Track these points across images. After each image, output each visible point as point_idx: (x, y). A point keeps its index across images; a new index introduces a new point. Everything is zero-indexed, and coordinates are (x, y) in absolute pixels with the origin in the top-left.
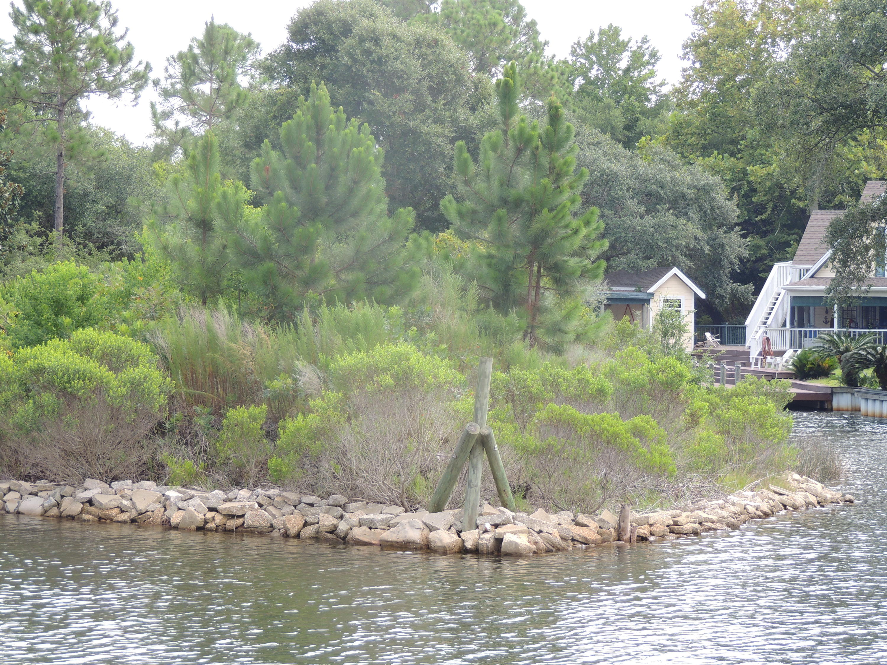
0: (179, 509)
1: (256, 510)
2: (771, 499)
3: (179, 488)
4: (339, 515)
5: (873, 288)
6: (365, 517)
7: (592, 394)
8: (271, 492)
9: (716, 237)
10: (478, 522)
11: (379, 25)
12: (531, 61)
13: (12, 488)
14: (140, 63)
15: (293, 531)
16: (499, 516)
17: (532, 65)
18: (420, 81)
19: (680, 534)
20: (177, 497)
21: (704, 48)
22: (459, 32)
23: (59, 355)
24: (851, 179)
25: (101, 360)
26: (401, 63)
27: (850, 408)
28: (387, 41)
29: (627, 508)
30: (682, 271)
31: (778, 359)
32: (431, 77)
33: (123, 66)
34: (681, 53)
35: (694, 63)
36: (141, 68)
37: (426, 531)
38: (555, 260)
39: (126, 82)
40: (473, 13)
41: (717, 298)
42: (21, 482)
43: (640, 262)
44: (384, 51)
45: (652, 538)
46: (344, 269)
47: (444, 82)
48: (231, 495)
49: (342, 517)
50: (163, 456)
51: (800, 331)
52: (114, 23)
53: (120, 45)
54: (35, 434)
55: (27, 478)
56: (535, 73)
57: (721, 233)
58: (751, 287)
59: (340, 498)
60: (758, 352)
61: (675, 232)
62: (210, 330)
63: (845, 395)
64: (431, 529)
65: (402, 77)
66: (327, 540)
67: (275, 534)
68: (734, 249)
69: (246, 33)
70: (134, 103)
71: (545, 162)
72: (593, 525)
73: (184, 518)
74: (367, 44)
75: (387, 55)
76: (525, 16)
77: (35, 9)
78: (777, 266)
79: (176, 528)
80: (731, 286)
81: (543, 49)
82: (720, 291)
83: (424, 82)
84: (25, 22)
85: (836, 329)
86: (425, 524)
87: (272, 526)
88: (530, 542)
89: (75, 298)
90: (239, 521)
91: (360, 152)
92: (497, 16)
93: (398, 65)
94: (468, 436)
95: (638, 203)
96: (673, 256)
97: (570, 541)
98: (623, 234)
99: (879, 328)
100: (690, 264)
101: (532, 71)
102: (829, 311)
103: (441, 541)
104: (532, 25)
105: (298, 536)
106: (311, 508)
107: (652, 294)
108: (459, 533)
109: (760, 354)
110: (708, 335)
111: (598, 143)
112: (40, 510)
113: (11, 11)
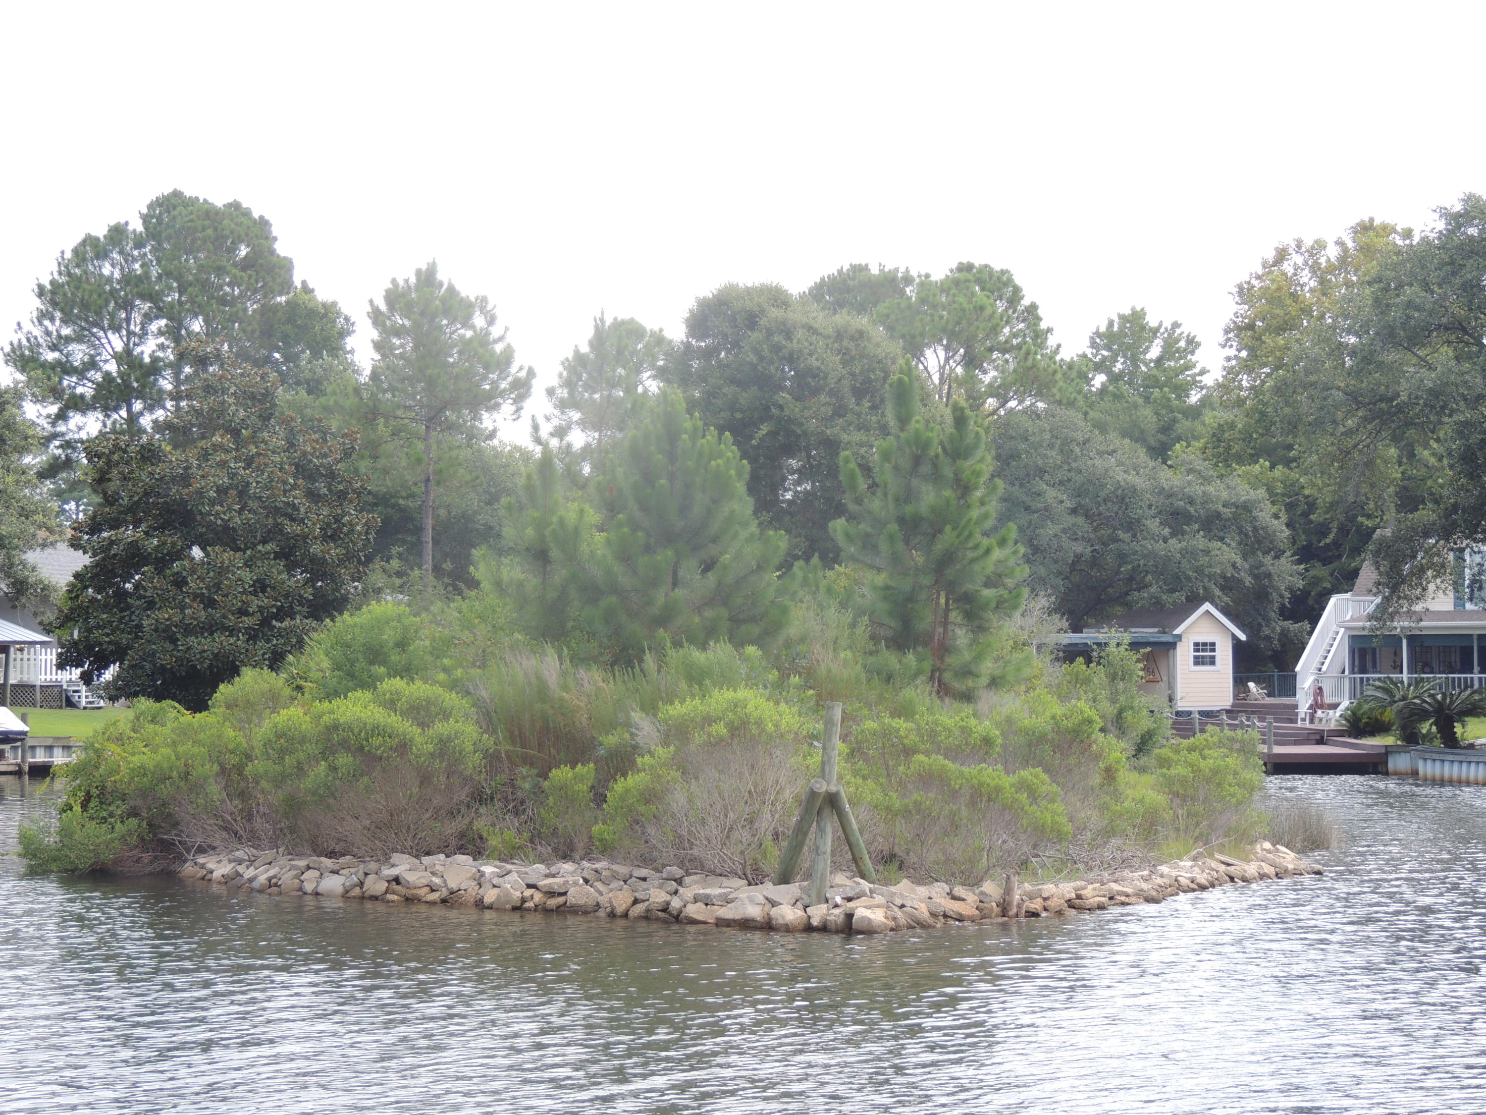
0: (495, 886)
1: (581, 886)
2: (1213, 870)
3: (498, 863)
4: (673, 890)
5: (1423, 624)
6: (701, 891)
7: (975, 744)
8: (598, 866)
9: (1261, 564)
10: (828, 895)
11: (790, 315)
12: (1028, 353)
13: (311, 865)
14: (521, 369)
15: (620, 910)
16: (852, 888)
17: (1030, 358)
18: (840, 380)
19: (1080, 909)
20: (492, 873)
21: (1249, 333)
22: (936, 318)
23: (357, 709)
24: (1434, 490)
25: (404, 714)
26: (817, 359)
27: (1410, 771)
28: (800, 334)
29: (1012, 878)
30: (1216, 608)
31: (1331, 712)
32: (853, 375)
33: (501, 373)
34: (1222, 339)
35: (1239, 351)
36: (523, 374)
37: (768, 906)
38: (964, 589)
39: (504, 390)
40: (954, 295)
41: (1264, 639)
42: (323, 859)
43: (1164, 597)
44: (795, 345)
45: (1044, 914)
46: (706, 604)
47: (870, 381)
48: (553, 869)
49: (676, 892)
50: (480, 825)
51: (1362, 679)
52: (491, 321)
53: (499, 348)
54: (331, 801)
55: (331, 854)
56: (1034, 366)
57: (1268, 560)
58: (1306, 625)
59: (677, 871)
60: (1307, 705)
61: (1207, 559)
62: (539, 678)
63: (1403, 755)
64: (774, 904)
65: (818, 375)
66: (658, 919)
67: (601, 913)
68: (1284, 578)
69: (656, 329)
70: (515, 417)
71: (948, 472)
72: (971, 898)
73: (499, 897)
74: (776, 338)
75: (800, 351)
76: (1022, 298)
77: (397, 306)
78: (1333, 600)
79: (490, 907)
80: (1280, 625)
81: (1046, 339)
82: (1266, 631)
83: (844, 382)
84: (384, 322)
85: (1405, 676)
86: (767, 899)
87: (598, 905)
88: (886, 918)
89: (391, 644)
90: (561, 900)
91: (718, 465)
92: (985, 299)
93: (813, 362)
94: (813, 794)
95: (1161, 523)
96: (1205, 588)
97: (941, 918)
98: (1142, 562)
99: (1460, 673)
100: (1226, 599)
101: (1029, 363)
102: (1397, 653)
103: (783, 917)
104: (1032, 309)
105: (625, 915)
106: (642, 883)
107: (1179, 637)
108: (806, 907)
109: (1311, 707)
110: (1251, 685)
111: (1114, 451)
112: (340, 890)
113: (369, 309)
